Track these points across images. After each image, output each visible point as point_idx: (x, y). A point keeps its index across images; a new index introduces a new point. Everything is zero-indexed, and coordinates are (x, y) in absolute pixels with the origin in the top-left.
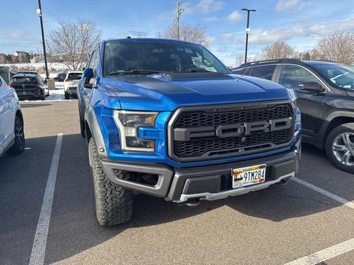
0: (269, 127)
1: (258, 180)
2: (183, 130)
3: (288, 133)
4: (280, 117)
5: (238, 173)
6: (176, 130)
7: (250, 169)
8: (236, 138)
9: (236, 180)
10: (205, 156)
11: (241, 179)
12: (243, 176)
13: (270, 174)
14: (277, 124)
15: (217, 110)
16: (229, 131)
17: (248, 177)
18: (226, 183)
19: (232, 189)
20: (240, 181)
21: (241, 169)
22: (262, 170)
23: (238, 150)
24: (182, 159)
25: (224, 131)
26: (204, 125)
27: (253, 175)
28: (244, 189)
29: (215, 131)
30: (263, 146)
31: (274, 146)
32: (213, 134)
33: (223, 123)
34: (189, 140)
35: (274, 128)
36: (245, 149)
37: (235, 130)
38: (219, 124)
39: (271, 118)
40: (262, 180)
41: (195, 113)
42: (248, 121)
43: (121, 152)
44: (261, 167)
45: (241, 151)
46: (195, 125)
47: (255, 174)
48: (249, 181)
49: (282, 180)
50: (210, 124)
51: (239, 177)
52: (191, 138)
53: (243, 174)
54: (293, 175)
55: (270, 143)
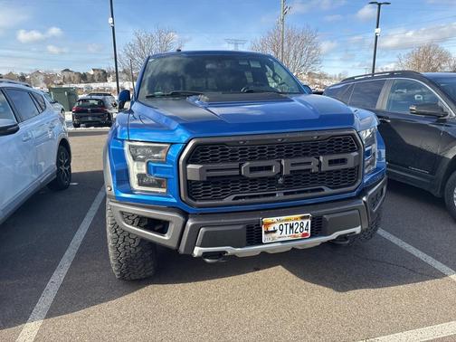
0: (319, 165)
1: (299, 235)
2: (198, 167)
3: (353, 174)
4: (338, 152)
5: (269, 224)
6: (189, 166)
7: (286, 220)
8: (270, 178)
9: (267, 232)
10: (229, 200)
11: (275, 231)
12: (277, 228)
13: (318, 227)
14: (331, 162)
15: (245, 142)
16: (261, 169)
17: (285, 230)
18: (254, 235)
19: (260, 243)
20: (274, 235)
21: (275, 219)
22: (305, 222)
23: (275, 194)
24: (198, 203)
25: (252, 169)
26: (227, 161)
27: (291, 227)
28: (279, 244)
29: (240, 168)
30: (312, 191)
31: (327, 191)
32: (237, 172)
33: (252, 159)
34: (205, 179)
35: (325, 167)
37: (269, 168)
38: (246, 160)
39: (322, 153)
40: (306, 234)
41: (214, 146)
42: (288, 156)
43: (131, 191)
44: (303, 218)
45: (279, 195)
46: (215, 161)
47: (295, 227)
48: (287, 235)
49: (340, 237)
50: (234, 160)
51: (271, 229)
52: (208, 178)
53: (277, 226)
54: (358, 230)
55: (323, 187)
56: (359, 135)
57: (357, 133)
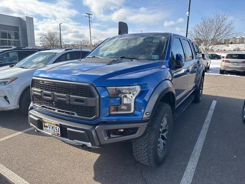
0: (69, 100)
1: (56, 133)
5: (45, 122)
7: (51, 123)
9: (45, 126)
10: (41, 106)
11: (47, 127)
17: (50, 128)
19: (42, 129)
22: (58, 127)
23: (55, 110)
27: (53, 128)
29: (41, 93)
31: (76, 115)
32: (40, 95)
33: (46, 90)
35: (73, 102)
40: (58, 134)
44: (56, 125)
45: (56, 111)
52: (34, 94)
53: (48, 124)
54: (89, 145)
55: (75, 113)
56: (96, 89)
57: (95, 87)
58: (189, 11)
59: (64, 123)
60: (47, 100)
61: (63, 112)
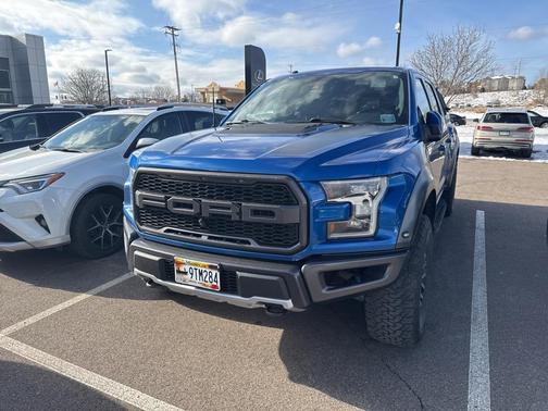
0: (240, 214)
1: (209, 285)
2: (139, 193)
5: (180, 264)
6: (136, 192)
7: (196, 265)
9: (179, 272)
10: (162, 231)
11: (185, 273)
12: (187, 270)
14: (256, 212)
16: (183, 205)
17: (194, 275)
19: (173, 280)
20: (185, 276)
21: (184, 260)
22: (214, 272)
23: (200, 236)
26: (159, 192)
27: (201, 274)
29: (165, 201)
30: (241, 241)
31: (254, 245)
32: (164, 205)
33: (178, 194)
35: (248, 217)
36: (210, 238)
38: (173, 194)
40: (215, 287)
44: (211, 267)
45: (204, 238)
46: (151, 190)
47: (204, 274)
48: (198, 282)
51: (182, 269)
52: (144, 205)
53: (187, 268)
54: (289, 304)
55: (250, 240)
56: (299, 186)
57: (297, 182)
58: (400, 22)
59: (227, 263)
60: (181, 216)
61: (221, 239)
